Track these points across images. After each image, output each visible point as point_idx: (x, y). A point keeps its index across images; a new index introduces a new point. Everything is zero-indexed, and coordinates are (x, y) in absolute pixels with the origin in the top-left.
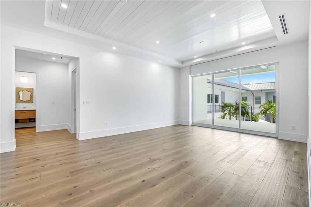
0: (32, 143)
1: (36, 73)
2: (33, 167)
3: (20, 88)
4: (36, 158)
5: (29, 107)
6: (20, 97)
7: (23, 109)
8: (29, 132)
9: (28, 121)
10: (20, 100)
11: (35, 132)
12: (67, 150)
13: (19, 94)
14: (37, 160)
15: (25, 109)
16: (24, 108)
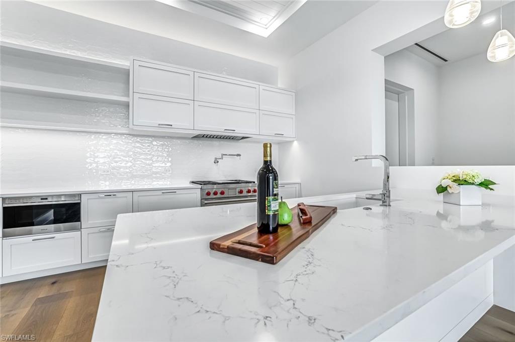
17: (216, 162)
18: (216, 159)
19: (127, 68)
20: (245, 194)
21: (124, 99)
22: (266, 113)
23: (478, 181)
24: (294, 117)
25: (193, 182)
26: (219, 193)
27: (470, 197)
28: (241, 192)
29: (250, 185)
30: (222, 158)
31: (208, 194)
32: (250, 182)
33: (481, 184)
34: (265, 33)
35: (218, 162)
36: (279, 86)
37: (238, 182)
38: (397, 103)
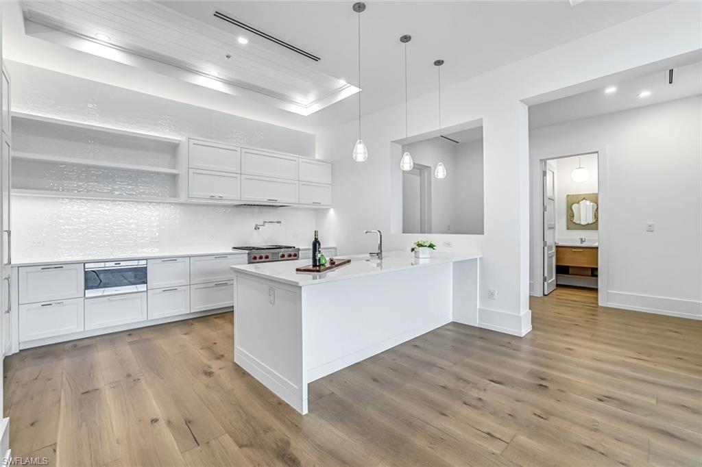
0: (568, 333)
1: (597, 152)
2: (518, 401)
3: (573, 196)
4: (543, 379)
5: (590, 239)
6: (573, 216)
7: (578, 244)
8: (583, 300)
9: (590, 273)
10: (574, 223)
11: (597, 304)
12: (654, 402)
13: (572, 210)
14: (541, 385)
15: (584, 245)
16: (582, 241)
17: (257, 228)
18: (257, 225)
19: (177, 142)
20: (286, 257)
21: (173, 171)
22: (304, 183)
23: (427, 244)
24: (330, 186)
25: (234, 248)
26: (286, 256)
27: (424, 253)
28: (283, 256)
29: (290, 249)
30: (264, 225)
31: (255, 258)
32: (291, 247)
33: (429, 246)
34: (306, 112)
35: (259, 228)
36: (317, 157)
37: (280, 247)
38: (419, 177)
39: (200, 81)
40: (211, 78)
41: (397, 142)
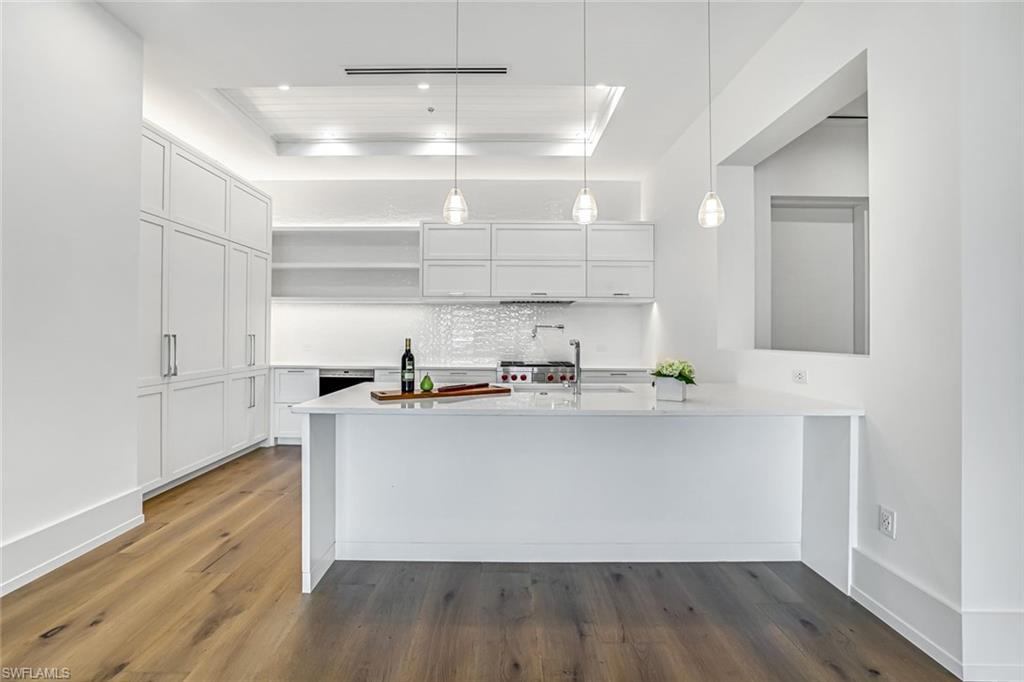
17: (533, 336)
24: (651, 264)
34: (585, 151)
36: (643, 217)
38: (852, 224)
39: (427, 150)
40: (441, 142)
41: (732, 160)
